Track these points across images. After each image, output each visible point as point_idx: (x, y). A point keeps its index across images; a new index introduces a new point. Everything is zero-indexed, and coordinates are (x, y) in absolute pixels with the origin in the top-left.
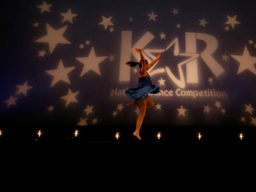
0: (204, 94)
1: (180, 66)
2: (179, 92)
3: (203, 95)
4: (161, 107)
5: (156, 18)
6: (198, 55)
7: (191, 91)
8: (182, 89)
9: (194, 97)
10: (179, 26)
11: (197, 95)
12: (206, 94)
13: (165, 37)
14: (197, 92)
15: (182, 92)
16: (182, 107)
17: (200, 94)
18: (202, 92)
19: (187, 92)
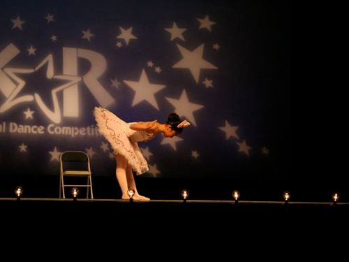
0: (86, 132)
1: (54, 92)
2: (52, 129)
3: (84, 134)
4: (26, 149)
5: (22, 25)
6: (79, 79)
7: (69, 128)
8: (56, 125)
9: (73, 136)
10: (54, 38)
11: (76, 134)
12: (88, 131)
13: (35, 52)
14: (76, 128)
15: (56, 129)
16: (55, 149)
17: (82, 132)
18: (84, 129)
19: (64, 128)
